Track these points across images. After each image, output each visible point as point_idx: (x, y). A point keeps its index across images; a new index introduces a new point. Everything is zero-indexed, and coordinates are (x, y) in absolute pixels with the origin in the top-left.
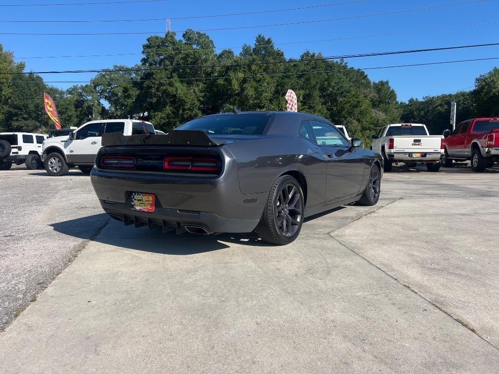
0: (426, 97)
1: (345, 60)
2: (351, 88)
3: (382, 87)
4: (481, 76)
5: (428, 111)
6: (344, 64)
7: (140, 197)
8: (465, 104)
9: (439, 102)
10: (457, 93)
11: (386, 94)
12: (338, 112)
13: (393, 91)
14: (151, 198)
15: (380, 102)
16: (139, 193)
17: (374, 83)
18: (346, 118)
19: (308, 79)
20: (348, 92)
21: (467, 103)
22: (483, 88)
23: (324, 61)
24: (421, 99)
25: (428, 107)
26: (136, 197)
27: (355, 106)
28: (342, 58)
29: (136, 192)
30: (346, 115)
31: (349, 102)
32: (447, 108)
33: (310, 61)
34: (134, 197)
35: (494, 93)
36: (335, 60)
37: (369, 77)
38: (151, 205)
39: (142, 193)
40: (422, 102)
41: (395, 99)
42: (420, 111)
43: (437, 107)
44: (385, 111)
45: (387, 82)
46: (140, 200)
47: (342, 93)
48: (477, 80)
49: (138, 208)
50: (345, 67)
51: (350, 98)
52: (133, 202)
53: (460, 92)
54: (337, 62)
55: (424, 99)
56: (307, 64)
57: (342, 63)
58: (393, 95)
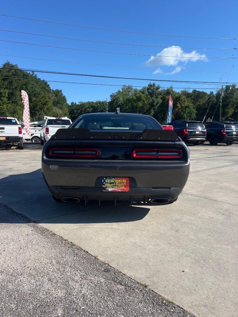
0: (80, 102)
1: (35, 73)
2: (41, 92)
3: (58, 93)
4: (113, 94)
5: (82, 111)
6: (34, 75)
7: (112, 181)
8: (101, 108)
9: (87, 106)
10: (97, 102)
11: (61, 98)
12: (34, 107)
13: (64, 97)
14: (124, 181)
15: (58, 103)
16: (110, 178)
17: (53, 90)
18: (39, 111)
19: (11, 82)
20: (39, 94)
21: (102, 107)
22: (114, 100)
23: (21, 71)
24: (78, 103)
25: (82, 108)
26: (108, 181)
27: (44, 104)
28: (33, 72)
29: (108, 177)
30: (39, 110)
31: (40, 101)
32: (92, 109)
33: (11, 70)
34: (105, 181)
35: (119, 104)
36: (28, 72)
37: (50, 86)
38: (125, 186)
39: (114, 177)
40: (78, 105)
41: (66, 101)
42: (78, 110)
43: (87, 108)
44: (61, 108)
45: (61, 91)
46: (113, 183)
47: (35, 95)
48: (111, 96)
49: (110, 190)
50: (35, 77)
51: (41, 98)
52: (104, 185)
53: (98, 101)
54: (30, 73)
55: (79, 103)
56: (9, 71)
57: (33, 75)
58: (64, 99)
